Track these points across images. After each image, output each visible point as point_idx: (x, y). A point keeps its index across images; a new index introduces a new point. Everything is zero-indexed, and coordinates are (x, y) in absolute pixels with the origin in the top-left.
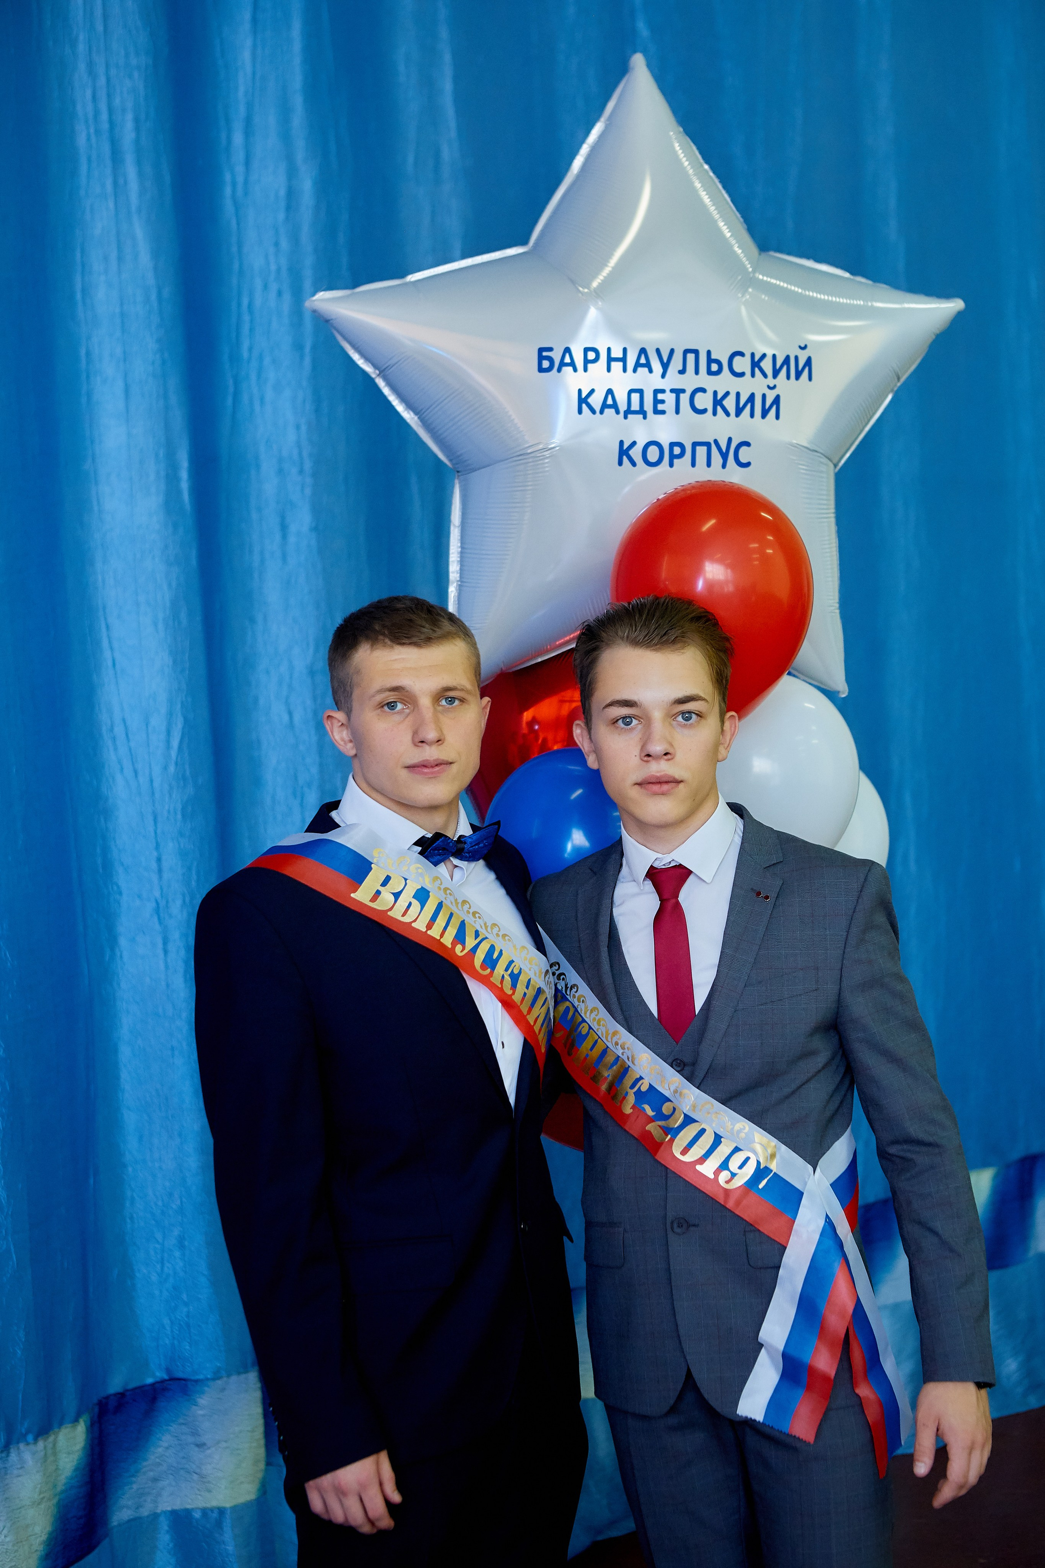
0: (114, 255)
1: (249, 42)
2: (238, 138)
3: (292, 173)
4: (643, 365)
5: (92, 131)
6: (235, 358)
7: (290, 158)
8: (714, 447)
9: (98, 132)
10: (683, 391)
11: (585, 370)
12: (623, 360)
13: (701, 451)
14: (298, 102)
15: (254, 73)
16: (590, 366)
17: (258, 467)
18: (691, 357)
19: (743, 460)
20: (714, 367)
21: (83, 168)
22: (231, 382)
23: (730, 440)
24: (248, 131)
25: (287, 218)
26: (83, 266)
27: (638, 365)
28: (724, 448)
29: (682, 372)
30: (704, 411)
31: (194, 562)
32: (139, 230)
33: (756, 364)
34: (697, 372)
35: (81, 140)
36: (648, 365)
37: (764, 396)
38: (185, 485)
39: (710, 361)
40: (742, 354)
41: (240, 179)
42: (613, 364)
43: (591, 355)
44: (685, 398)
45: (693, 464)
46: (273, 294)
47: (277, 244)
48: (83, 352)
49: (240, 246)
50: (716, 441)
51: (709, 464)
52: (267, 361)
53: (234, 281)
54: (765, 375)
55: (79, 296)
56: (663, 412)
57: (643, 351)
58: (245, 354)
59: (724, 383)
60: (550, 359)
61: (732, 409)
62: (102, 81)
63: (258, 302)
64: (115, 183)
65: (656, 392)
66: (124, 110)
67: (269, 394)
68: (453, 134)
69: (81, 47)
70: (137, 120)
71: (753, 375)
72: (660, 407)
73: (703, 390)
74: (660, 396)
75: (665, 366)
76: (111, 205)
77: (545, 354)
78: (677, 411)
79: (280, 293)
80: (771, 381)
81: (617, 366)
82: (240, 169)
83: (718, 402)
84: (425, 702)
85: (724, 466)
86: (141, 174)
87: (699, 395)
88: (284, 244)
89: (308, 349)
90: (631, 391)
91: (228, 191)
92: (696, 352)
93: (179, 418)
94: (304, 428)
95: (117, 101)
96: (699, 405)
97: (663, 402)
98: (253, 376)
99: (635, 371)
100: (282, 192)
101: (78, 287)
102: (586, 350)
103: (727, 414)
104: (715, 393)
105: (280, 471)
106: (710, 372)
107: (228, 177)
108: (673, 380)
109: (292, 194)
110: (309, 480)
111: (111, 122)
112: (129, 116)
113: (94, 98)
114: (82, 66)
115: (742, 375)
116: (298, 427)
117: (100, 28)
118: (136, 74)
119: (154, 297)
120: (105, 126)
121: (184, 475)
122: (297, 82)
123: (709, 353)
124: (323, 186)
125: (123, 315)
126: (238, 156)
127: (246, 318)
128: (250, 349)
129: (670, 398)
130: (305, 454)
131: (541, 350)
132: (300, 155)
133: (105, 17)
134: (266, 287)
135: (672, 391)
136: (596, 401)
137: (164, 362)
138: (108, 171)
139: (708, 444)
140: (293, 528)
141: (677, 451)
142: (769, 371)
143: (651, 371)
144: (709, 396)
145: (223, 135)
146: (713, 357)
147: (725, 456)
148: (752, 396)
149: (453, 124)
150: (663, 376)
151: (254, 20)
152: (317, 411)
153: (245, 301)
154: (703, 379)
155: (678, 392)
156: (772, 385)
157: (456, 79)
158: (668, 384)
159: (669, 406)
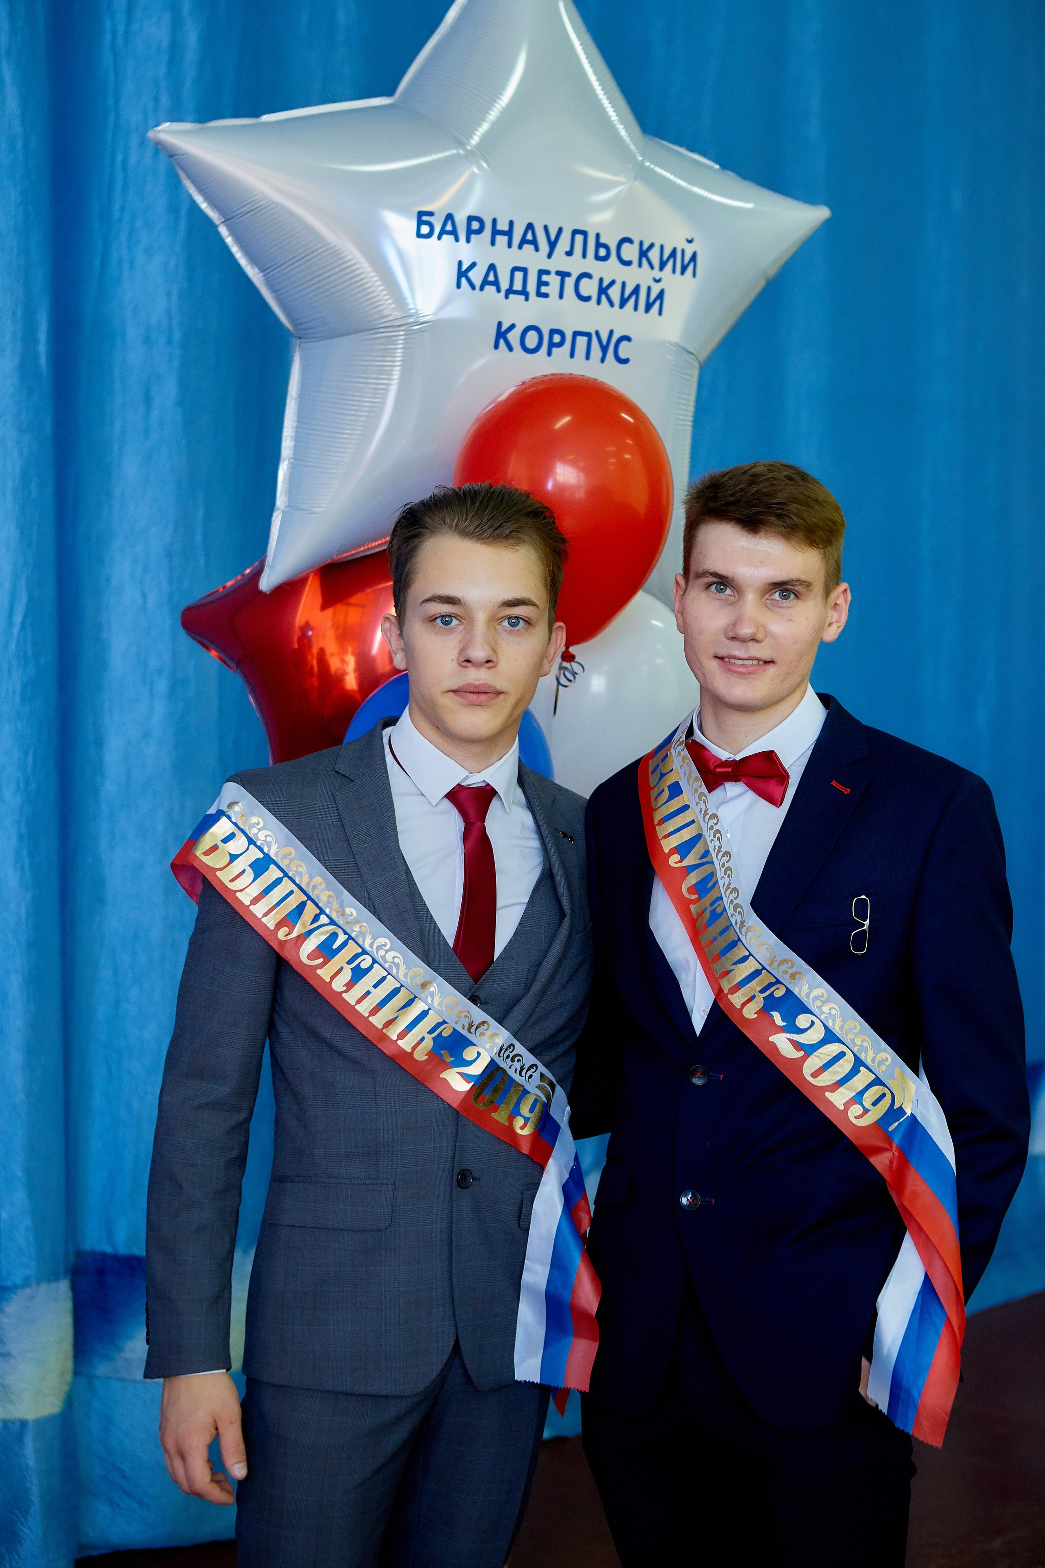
4: (529, 242)
8: (594, 338)
10: (568, 274)
11: (468, 240)
12: (509, 233)
13: (582, 341)
16: (473, 237)
18: (579, 238)
19: (622, 355)
20: (602, 252)
22: (99, 239)
23: (611, 332)
25: (169, 71)
27: (523, 241)
28: (604, 340)
29: (569, 253)
30: (587, 299)
33: (643, 253)
34: (584, 255)
36: (534, 242)
37: (649, 289)
39: (598, 244)
40: (630, 241)
41: (121, 28)
42: (498, 237)
43: (475, 225)
44: (570, 282)
45: (572, 355)
50: (597, 333)
51: (588, 357)
52: (140, 221)
54: (652, 267)
56: (546, 296)
57: (530, 227)
58: (117, 210)
59: (611, 270)
60: (430, 225)
61: (616, 300)
65: (541, 272)
67: (140, 256)
71: (640, 265)
72: (543, 289)
73: (589, 276)
74: (544, 278)
75: (552, 245)
77: (425, 218)
78: (561, 296)
80: (657, 273)
81: (502, 240)
83: (603, 290)
85: (603, 360)
87: (584, 281)
90: (515, 269)
92: (585, 234)
94: (175, 296)
96: (584, 292)
97: (546, 284)
99: (520, 247)
100: (165, 44)
102: (471, 219)
103: (611, 304)
104: (601, 280)
105: (147, 342)
106: (597, 257)
107: (107, 22)
108: (560, 261)
109: (175, 48)
110: (177, 351)
115: (629, 263)
116: (168, 296)
123: (598, 236)
124: (208, 40)
128: (123, 207)
129: (554, 281)
130: (175, 324)
131: (420, 213)
135: (558, 273)
136: (477, 275)
139: (588, 335)
140: (157, 400)
141: (556, 338)
142: (656, 262)
143: (537, 249)
144: (595, 282)
146: (602, 240)
147: (604, 349)
148: (638, 287)
150: (550, 256)
152: (190, 275)
154: (590, 265)
155: (563, 275)
156: (657, 278)
158: (553, 265)
159: (553, 289)
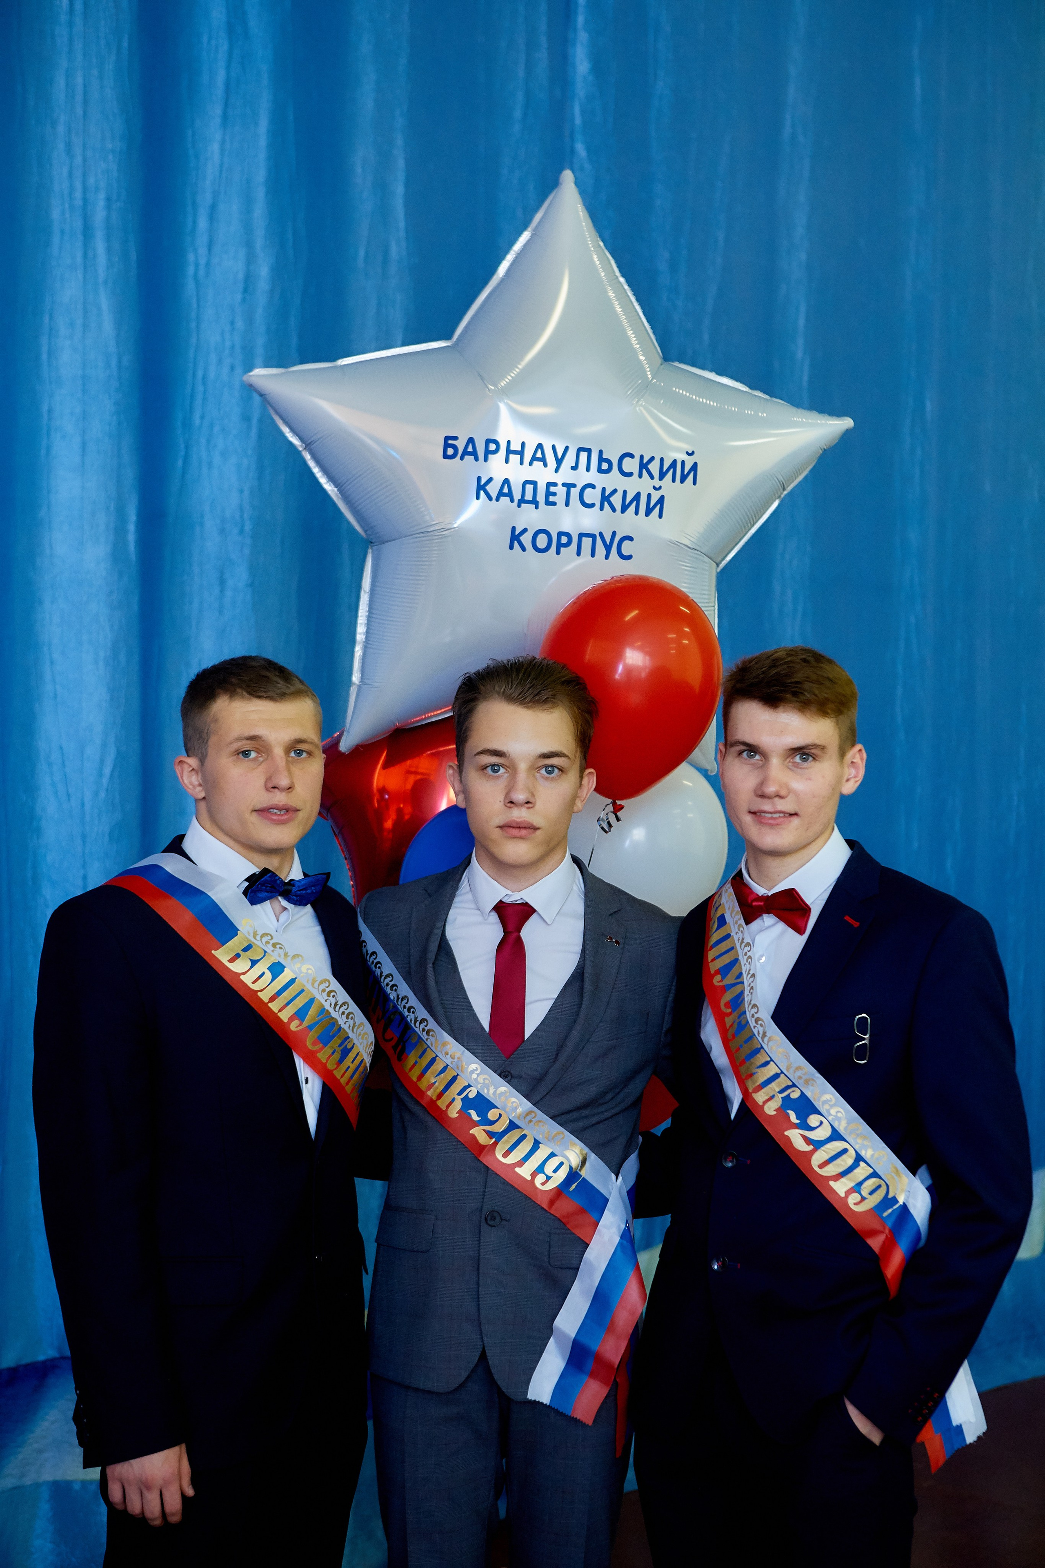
0: (79, 322)
1: (218, 136)
2: (203, 223)
3: (250, 259)
4: (538, 460)
5: (67, 206)
6: (187, 424)
7: (249, 244)
8: (598, 539)
9: (72, 207)
10: (574, 486)
11: (486, 460)
12: (521, 453)
13: (587, 542)
14: (260, 194)
15: (221, 165)
16: (490, 456)
17: (202, 525)
18: (584, 456)
19: (625, 552)
20: (605, 466)
21: (56, 240)
22: (182, 446)
23: (614, 533)
24: (212, 217)
25: (244, 300)
26: (51, 329)
27: (534, 459)
28: (608, 540)
29: (574, 468)
30: (591, 506)
31: (136, 608)
32: (105, 301)
33: (644, 466)
34: (588, 470)
35: (55, 214)
36: (543, 460)
37: (649, 496)
38: (131, 537)
39: (601, 459)
40: (631, 456)
41: (203, 261)
42: (512, 456)
43: (492, 447)
44: (575, 492)
45: (579, 554)
46: (226, 370)
47: (232, 323)
48: (45, 408)
49: (198, 321)
50: (601, 534)
51: (593, 555)
52: (216, 429)
53: (191, 354)
54: (652, 477)
55: (44, 357)
56: (554, 504)
57: (539, 447)
58: (197, 422)
59: (613, 480)
60: (455, 447)
61: (618, 506)
62: (79, 160)
63: (212, 375)
64: (85, 256)
65: (549, 484)
66: (97, 189)
67: (217, 460)
68: (402, 234)
69: (61, 129)
70: (108, 199)
71: (640, 476)
72: (552, 499)
73: (593, 486)
74: (552, 489)
75: (559, 462)
76: (80, 275)
77: (450, 442)
78: (567, 504)
79: (232, 368)
80: (657, 482)
81: (515, 458)
82: (203, 251)
83: (606, 498)
84: (278, 752)
85: (607, 557)
86: (109, 250)
87: (588, 491)
88: (240, 324)
89: (255, 422)
90: (526, 483)
91: (191, 270)
92: (589, 451)
93: (130, 475)
94: (246, 493)
95: (91, 181)
96: (588, 501)
97: (554, 494)
98: (203, 441)
99: (531, 464)
100: (241, 276)
101: (45, 349)
102: (488, 441)
103: (614, 510)
104: (604, 489)
105: (222, 531)
106: (600, 470)
107: (191, 257)
108: (565, 475)
109: (249, 279)
110: (248, 541)
111: (85, 200)
112: (102, 196)
113: (70, 175)
114: (61, 146)
115: (630, 475)
116: (241, 491)
117: (79, 111)
118: (110, 157)
119: (114, 362)
120: (79, 202)
121: (132, 527)
122: (261, 175)
123: (601, 452)
124: (278, 272)
125: (84, 378)
126: (202, 240)
127: (200, 388)
128: (202, 417)
129: (561, 491)
130: (246, 516)
131: (447, 438)
132: (259, 242)
133: (86, 102)
134: (220, 362)
135: (564, 485)
136: (493, 489)
137: (119, 424)
138: (79, 245)
139: (593, 536)
140: (230, 583)
141: (564, 540)
142: (656, 473)
143: (545, 465)
144: (598, 492)
145: (190, 219)
146: (604, 456)
147: (608, 548)
148: (638, 494)
149: (402, 224)
150: (556, 471)
151: (225, 116)
152: (260, 477)
153: (200, 374)
154: (593, 476)
155: (569, 486)
156: (657, 486)
157: (407, 185)
158: (559, 479)
159: (560, 499)
